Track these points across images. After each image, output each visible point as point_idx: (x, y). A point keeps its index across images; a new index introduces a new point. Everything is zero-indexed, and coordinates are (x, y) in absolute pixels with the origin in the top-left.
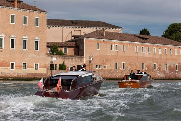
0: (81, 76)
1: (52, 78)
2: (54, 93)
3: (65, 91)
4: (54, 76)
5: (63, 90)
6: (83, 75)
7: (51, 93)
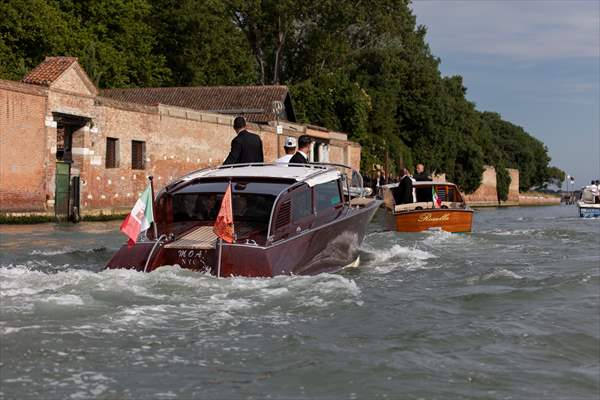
0: (303, 183)
1: (178, 189)
2: (199, 255)
3: (247, 244)
4: (187, 180)
5: (239, 241)
6: (311, 177)
7: (187, 254)
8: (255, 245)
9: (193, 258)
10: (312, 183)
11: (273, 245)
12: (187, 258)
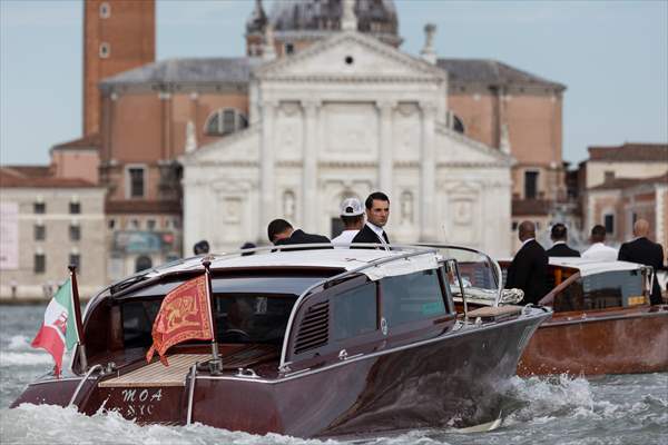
3: (241, 377)
7: (137, 395)
8: (254, 378)
9: (147, 403)
10: (374, 274)
11: (288, 378)
12: (137, 403)
